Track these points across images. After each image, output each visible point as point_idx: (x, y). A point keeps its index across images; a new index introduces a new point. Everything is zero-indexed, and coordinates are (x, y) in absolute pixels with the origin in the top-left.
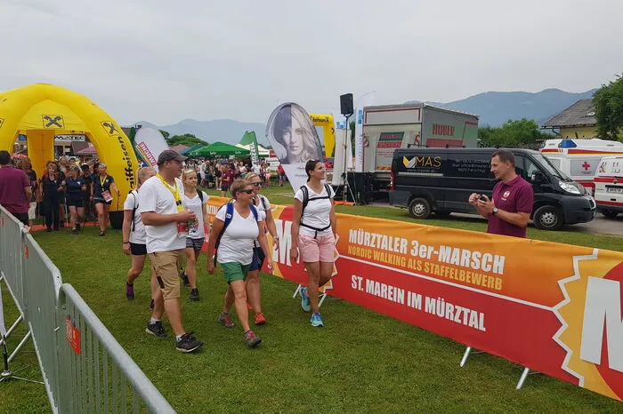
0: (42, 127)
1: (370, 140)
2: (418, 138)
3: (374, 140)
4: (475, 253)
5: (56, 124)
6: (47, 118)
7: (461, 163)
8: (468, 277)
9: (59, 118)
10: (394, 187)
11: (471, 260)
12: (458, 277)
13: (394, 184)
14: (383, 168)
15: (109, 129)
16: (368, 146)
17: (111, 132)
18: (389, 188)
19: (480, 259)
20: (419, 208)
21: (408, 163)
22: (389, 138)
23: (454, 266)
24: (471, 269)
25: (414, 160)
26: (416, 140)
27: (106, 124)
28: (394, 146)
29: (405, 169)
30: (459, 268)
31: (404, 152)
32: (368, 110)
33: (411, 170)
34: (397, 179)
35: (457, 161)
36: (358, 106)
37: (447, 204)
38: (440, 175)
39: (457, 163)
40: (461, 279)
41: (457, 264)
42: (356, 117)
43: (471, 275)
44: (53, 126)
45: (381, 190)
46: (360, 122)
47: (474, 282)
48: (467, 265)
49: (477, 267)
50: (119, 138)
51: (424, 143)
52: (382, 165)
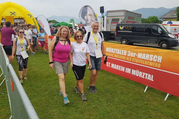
0: (9, 15)
1: (109, 21)
2: (124, 21)
3: (110, 21)
4: (151, 55)
5: (14, 14)
6: (11, 12)
7: (138, 28)
8: (148, 63)
9: (14, 13)
10: (117, 36)
11: (149, 57)
12: (144, 63)
13: (116, 34)
14: (113, 30)
15: (30, 16)
16: (108, 23)
17: (31, 17)
18: (115, 36)
19: (153, 57)
20: (124, 42)
21: (121, 28)
22: (115, 21)
23: (143, 59)
24: (149, 61)
25: (123, 27)
26: (123, 21)
27: (29, 15)
28: (116, 23)
29: (120, 30)
30: (145, 60)
31: (120, 25)
32: (108, 12)
33: (122, 30)
34: (117, 33)
35: (136, 27)
36: (105, 10)
37: (133, 41)
38: (131, 32)
39: (136, 28)
40: (145, 64)
41: (144, 59)
42: (105, 14)
43: (149, 63)
44: (13, 15)
45: (112, 37)
46: (106, 16)
47: (150, 65)
48: (148, 59)
49: (152, 60)
50: (33, 19)
51: (126, 22)
52: (112, 29)
